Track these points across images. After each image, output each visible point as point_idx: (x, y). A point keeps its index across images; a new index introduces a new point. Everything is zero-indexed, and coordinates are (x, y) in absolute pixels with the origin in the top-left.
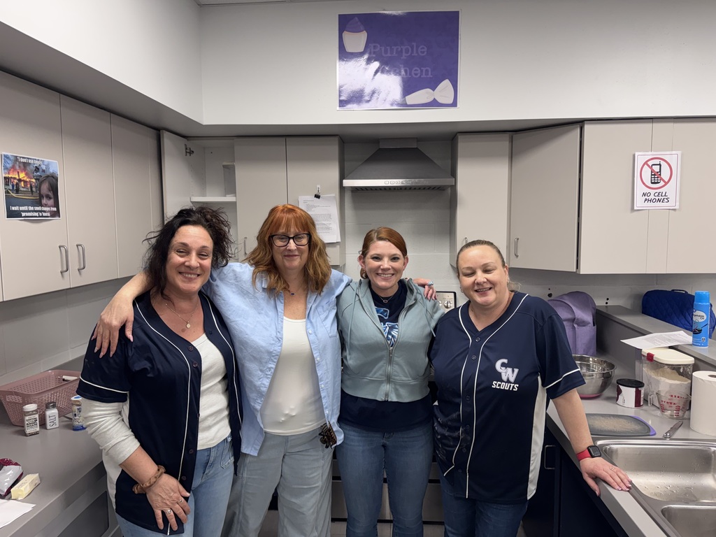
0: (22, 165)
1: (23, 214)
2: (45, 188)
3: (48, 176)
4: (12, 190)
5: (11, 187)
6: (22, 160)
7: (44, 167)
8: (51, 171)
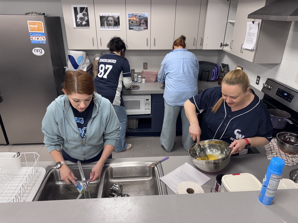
0: (135, 16)
1: (134, 29)
2: (142, 21)
3: (144, 18)
4: (131, 23)
5: (131, 22)
6: (135, 14)
7: (143, 16)
8: (145, 16)
